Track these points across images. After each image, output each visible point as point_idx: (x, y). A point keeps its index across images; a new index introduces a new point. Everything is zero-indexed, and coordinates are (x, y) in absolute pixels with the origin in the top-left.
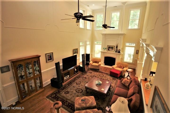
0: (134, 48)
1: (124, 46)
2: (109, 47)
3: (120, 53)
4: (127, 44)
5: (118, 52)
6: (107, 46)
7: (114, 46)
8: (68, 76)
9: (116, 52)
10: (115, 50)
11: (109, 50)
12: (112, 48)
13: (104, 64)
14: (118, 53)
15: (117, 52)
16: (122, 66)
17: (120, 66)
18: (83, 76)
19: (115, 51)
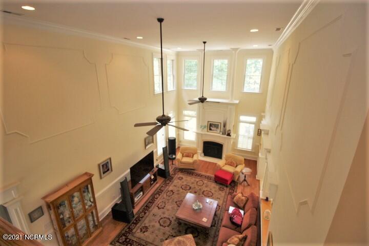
0: (253, 126)
1: (238, 122)
2: (211, 125)
3: (230, 136)
4: (242, 118)
5: (227, 133)
6: (207, 122)
7: (221, 123)
8: (141, 193)
9: (223, 134)
10: (222, 130)
11: (210, 129)
12: (216, 126)
13: (203, 155)
14: (227, 135)
15: (225, 134)
16: (235, 163)
17: (231, 162)
18: (167, 187)
19: (221, 133)
